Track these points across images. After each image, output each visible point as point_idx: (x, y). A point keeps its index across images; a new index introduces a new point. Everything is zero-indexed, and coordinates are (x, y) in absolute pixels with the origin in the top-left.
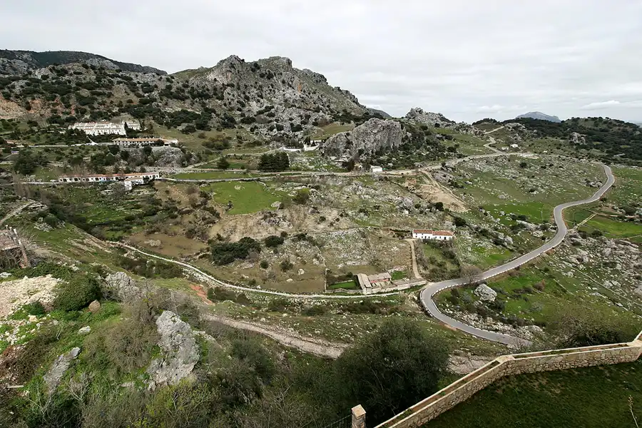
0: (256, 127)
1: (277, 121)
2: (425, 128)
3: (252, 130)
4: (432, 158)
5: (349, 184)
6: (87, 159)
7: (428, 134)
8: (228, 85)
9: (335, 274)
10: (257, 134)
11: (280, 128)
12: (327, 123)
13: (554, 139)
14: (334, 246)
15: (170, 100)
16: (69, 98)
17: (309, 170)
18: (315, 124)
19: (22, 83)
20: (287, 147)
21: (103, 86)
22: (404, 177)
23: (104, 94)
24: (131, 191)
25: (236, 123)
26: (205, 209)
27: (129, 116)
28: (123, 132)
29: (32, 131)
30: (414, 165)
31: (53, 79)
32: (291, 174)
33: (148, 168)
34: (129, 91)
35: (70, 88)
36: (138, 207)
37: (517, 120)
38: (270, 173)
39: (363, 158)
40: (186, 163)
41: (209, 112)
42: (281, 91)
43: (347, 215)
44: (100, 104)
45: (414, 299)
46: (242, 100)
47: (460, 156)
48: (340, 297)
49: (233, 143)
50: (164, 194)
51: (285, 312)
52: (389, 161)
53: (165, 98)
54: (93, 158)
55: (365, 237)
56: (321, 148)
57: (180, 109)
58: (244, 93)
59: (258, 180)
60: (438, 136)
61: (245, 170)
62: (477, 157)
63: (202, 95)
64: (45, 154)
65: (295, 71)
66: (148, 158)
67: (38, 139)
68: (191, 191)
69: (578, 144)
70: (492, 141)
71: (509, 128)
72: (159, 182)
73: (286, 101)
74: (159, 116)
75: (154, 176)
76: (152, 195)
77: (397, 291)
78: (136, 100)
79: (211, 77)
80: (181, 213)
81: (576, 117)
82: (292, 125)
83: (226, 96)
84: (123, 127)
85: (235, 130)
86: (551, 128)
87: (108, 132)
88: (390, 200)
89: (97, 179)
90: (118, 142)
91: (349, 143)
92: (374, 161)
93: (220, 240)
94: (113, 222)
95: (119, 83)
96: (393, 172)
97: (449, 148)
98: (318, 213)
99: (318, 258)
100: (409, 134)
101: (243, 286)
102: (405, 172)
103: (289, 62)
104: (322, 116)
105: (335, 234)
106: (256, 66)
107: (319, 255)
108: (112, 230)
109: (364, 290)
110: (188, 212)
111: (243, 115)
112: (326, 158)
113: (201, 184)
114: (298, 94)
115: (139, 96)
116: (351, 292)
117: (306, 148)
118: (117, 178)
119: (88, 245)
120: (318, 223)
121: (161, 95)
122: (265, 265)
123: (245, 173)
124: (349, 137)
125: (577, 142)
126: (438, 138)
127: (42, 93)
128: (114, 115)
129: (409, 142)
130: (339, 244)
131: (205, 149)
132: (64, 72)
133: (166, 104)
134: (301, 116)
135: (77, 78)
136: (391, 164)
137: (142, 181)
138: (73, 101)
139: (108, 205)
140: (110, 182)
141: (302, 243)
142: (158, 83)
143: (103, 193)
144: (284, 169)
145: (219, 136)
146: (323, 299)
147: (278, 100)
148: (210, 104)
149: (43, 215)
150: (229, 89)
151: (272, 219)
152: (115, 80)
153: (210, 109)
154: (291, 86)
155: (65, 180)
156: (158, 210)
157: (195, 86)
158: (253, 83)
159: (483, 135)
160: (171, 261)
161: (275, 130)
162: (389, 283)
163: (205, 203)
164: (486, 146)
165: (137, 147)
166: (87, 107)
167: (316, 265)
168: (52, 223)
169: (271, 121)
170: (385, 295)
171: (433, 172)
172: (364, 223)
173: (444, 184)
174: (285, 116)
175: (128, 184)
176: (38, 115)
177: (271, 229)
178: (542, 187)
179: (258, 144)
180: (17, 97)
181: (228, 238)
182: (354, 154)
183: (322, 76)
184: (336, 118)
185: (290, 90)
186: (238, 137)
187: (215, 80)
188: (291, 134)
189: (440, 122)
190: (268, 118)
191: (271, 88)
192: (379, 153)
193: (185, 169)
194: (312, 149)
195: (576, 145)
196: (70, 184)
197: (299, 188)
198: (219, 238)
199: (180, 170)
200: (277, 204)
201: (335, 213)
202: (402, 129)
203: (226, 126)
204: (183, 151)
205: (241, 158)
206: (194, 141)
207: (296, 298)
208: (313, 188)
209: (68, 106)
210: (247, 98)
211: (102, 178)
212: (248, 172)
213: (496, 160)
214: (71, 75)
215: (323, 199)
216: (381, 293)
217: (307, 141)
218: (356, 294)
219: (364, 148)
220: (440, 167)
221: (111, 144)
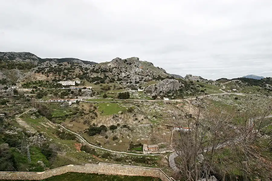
0: (122, 82)
1: (130, 80)
2: (192, 82)
3: (120, 83)
4: (192, 95)
5: (153, 105)
6: (60, 94)
7: (193, 85)
8: (114, 67)
9: (134, 143)
10: (122, 85)
11: (131, 82)
12: (149, 81)
13: (257, 87)
14: (138, 131)
15: (93, 73)
16: (61, 73)
17: (138, 99)
18: (145, 81)
19: (48, 69)
20: (131, 90)
21: (72, 69)
22: (177, 102)
23: (72, 72)
24: (71, 105)
25: (115, 81)
26: (94, 113)
27: (78, 79)
28: (74, 84)
29: (46, 84)
30: (183, 98)
31: (57, 67)
32: (130, 100)
33: (79, 97)
34: (80, 70)
35: (62, 70)
36: (71, 111)
37: (238, 79)
38: (122, 100)
39: (162, 94)
40: (93, 95)
41: (106, 77)
42: (134, 69)
43: (147, 118)
44: (70, 75)
45: (166, 158)
46: (119, 72)
47: (206, 94)
48: (133, 154)
49: (112, 88)
50: (82, 107)
51: (108, 159)
52: (172, 96)
53: (91, 73)
54: (62, 93)
55: (152, 128)
56: (144, 90)
57: (96, 76)
58: (120, 70)
59: (117, 102)
60: (197, 85)
61: (113, 98)
62: (214, 95)
63: (105, 71)
64: (48, 92)
65: (140, 62)
66: (80, 93)
67: (47, 87)
68: (91, 106)
69: (269, 89)
70: (224, 87)
71: (233, 82)
72: (81, 102)
73: (136, 72)
74: (88, 79)
75: (80, 100)
76: (77, 107)
77: (160, 154)
78: (82, 73)
79: (109, 65)
80: (85, 114)
81: (268, 77)
82: (136, 81)
83: (113, 71)
84: (75, 82)
85: (114, 83)
86: (255, 82)
87: (69, 84)
88: (169, 112)
89: (61, 101)
90: (72, 88)
91: (156, 88)
92: (166, 95)
93: (94, 126)
94: (61, 117)
95: (77, 68)
96: (173, 100)
97: (201, 91)
98: (136, 116)
99: (129, 136)
100: (183, 85)
101: (95, 146)
102: (178, 101)
103: (138, 59)
104: (148, 78)
105: (140, 125)
106: (126, 60)
107: (130, 134)
108: (59, 120)
109: (144, 152)
110: (87, 114)
111: (118, 78)
112: (146, 94)
113: (95, 103)
114: (141, 70)
115: (83, 72)
116: (138, 152)
117: (139, 90)
118: (67, 101)
119: (47, 125)
120: (134, 121)
121: (90, 71)
122: (107, 137)
123: (112, 100)
124: (156, 86)
125: (269, 88)
126: (197, 86)
127: (53, 72)
128: (74, 78)
129: (183, 88)
130: (140, 130)
131: (101, 90)
132: (61, 65)
133: (92, 74)
134: (140, 78)
135: (65, 67)
136: (173, 97)
137: (75, 102)
138: (62, 74)
139: (61, 110)
140: (65, 102)
141: (125, 129)
142: (90, 67)
143: (61, 106)
144: (128, 98)
145: (107, 86)
146: (125, 154)
147: (132, 72)
148: (107, 74)
149: (35, 113)
150: (114, 69)
151: (116, 118)
152: (76, 67)
153: (107, 76)
154: (138, 67)
155: (50, 101)
156: (78, 113)
157: (103, 68)
158: (124, 66)
159: (220, 85)
160: (74, 133)
161: (129, 83)
162: (157, 149)
163: (94, 110)
164: (220, 90)
165: (77, 90)
166: (65, 76)
167: (128, 139)
168: (37, 116)
169: (128, 80)
170: (153, 155)
171: (191, 101)
172: (154, 122)
173: (195, 106)
174: (134, 78)
175: (70, 103)
176: (50, 79)
177: (115, 122)
178: (245, 109)
179: (121, 88)
180: (45, 73)
181: (97, 125)
182: (158, 92)
183: (151, 63)
184: (154, 78)
185: (138, 68)
186: (114, 86)
187: (110, 66)
188: (135, 85)
189: (199, 80)
190: (127, 79)
191: (130, 68)
192: (169, 93)
193: (92, 97)
194: (141, 90)
195: (268, 89)
196: (52, 102)
197: (132, 106)
198: (94, 125)
199: (90, 98)
200: (120, 112)
201: (142, 117)
202: (179, 83)
203: (111, 82)
204: (93, 91)
205: (113, 94)
206: (98, 87)
207: (114, 152)
208: (137, 106)
209: (60, 76)
210: (121, 72)
211: (63, 100)
212: (114, 99)
213: (223, 96)
214: (63, 66)
215: (140, 111)
216: (152, 154)
217: (140, 88)
218: (140, 153)
219: (162, 90)
220: (195, 98)
221: (69, 88)
